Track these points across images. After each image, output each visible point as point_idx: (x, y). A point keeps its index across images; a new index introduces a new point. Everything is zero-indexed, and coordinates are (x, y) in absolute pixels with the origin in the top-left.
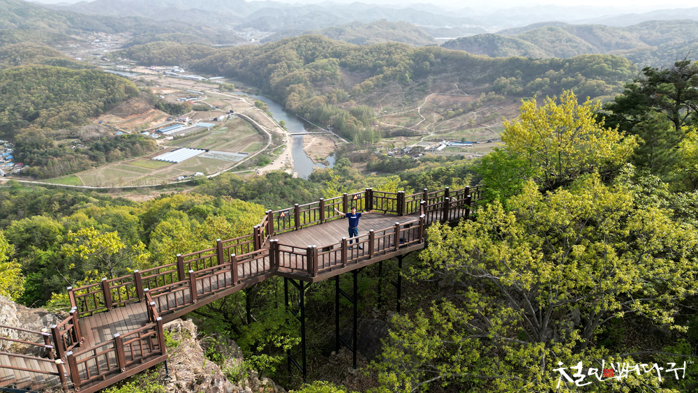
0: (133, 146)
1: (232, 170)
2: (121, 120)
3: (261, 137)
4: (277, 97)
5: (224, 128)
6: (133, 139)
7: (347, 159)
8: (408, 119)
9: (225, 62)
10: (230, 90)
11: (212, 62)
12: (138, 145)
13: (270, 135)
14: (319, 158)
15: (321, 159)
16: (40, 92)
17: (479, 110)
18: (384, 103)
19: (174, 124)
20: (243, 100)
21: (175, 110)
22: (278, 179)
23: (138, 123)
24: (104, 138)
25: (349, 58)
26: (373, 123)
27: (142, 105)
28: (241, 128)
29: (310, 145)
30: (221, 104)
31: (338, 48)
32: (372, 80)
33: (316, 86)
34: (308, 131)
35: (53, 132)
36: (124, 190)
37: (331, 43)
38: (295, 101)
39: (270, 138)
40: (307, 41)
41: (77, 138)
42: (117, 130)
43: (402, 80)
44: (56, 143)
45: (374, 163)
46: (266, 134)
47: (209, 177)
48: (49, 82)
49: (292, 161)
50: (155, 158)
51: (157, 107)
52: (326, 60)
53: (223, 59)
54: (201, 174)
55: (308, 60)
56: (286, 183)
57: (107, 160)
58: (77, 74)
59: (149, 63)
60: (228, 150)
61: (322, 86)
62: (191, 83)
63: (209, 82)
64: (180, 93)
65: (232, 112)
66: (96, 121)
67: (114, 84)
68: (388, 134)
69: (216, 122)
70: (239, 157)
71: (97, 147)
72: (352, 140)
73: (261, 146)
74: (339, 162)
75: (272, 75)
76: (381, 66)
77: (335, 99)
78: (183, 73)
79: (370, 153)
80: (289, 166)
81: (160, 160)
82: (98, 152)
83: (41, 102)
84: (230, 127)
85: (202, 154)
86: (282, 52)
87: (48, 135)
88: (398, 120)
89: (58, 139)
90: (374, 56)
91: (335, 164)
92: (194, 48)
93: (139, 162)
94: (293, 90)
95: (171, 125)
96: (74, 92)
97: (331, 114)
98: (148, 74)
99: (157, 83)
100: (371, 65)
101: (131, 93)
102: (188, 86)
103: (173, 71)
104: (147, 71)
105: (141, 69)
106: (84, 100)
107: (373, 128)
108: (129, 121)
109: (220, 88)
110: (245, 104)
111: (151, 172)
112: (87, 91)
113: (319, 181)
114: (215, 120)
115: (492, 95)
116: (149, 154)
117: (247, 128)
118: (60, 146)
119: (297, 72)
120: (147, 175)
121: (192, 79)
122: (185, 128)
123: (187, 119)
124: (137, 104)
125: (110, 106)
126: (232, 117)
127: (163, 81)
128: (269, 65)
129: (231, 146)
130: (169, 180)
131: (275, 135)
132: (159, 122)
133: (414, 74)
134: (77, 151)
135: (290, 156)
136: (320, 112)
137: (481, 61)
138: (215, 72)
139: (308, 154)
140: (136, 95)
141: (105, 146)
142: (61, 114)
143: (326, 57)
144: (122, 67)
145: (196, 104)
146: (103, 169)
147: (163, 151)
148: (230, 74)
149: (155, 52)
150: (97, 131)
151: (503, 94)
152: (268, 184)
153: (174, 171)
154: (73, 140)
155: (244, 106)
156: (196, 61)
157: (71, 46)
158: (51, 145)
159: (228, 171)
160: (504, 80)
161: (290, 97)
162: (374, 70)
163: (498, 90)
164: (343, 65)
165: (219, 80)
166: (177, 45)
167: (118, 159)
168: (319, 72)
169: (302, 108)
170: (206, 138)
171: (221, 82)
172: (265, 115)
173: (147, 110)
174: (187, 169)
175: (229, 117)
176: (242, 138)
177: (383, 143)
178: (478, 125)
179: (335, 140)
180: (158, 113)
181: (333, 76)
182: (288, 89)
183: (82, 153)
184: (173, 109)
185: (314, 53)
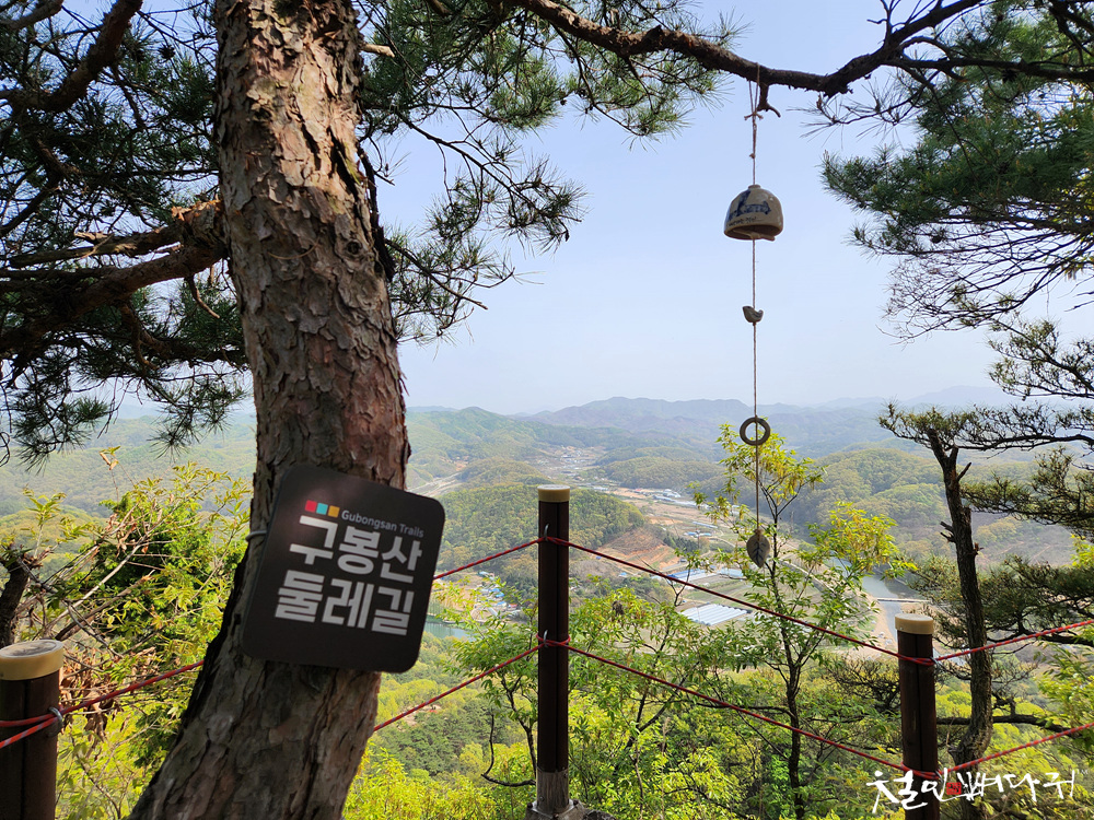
21: (690, 547)
27: (648, 539)
31: (932, 470)
33: (902, 524)
37: (916, 462)
40: (875, 458)
42: (620, 570)
51: (667, 542)
52: (915, 486)
55: (879, 486)
59: (633, 484)
61: (912, 526)
64: (684, 525)
66: (593, 556)
75: (821, 505)
78: (678, 499)
85: (740, 616)
92: (693, 466)
95: (686, 568)
98: (634, 498)
99: (651, 511)
101: (635, 521)
102: (690, 516)
103: (665, 495)
104: (632, 495)
105: (625, 492)
106: (581, 528)
119: (864, 502)
121: (695, 508)
122: (706, 575)
124: (642, 537)
127: (659, 509)
132: (670, 563)
140: (643, 525)
143: (911, 482)
144: (601, 488)
145: (712, 541)
147: (685, 605)
149: (642, 470)
156: (696, 483)
157: (540, 461)
166: (669, 462)
168: (907, 504)
173: (654, 546)
180: (667, 550)
185: (888, 476)
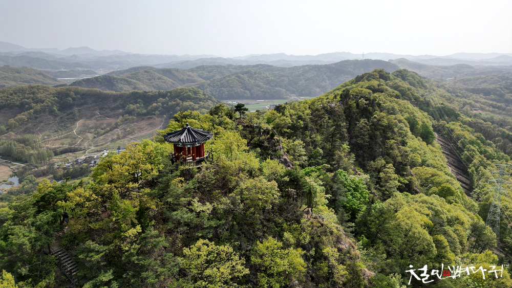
8: (69, 140)
15: (4, 181)
17: (121, 127)
32: (24, 115)
43: (52, 112)
45: (59, 174)
68: (56, 153)
76: (28, 103)
88: (60, 142)
90: (19, 96)
91: (21, 182)
100: (18, 103)
115: (127, 116)
133: (60, 107)
137: (112, 95)
151: (134, 115)
160: (132, 107)
162: (23, 107)
163: (130, 113)
177: (56, 160)
178: (124, 137)
179: (9, 165)
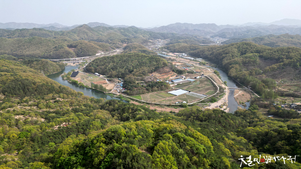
0: (162, 86)
1: (199, 103)
2: (160, 75)
3: (214, 88)
4: (225, 69)
5: (198, 82)
6: (162, 84)
7: (257, 105)
8: (296, 88)
9: (204, 52)
10: (204, 64)
11: (198, 52)
12: (163, 86)
13: (218, 88)
14: (241, 102)
15: (243, 103)
16: (135, 62)
18: (282, 77)
19: (179, 78)
20: (209, 70)
21: (180, 72)
22: (219, 113)
23: (165, 77)
24: (152, 82)
25: (265, 54)
26: (275, 88)
27: (168, 70)
28: (206, 83)
29: (237, 95)
30: (199, 71)
31: (259, 49)
32: (276, 65)
33: (245, 66)
34: (238, 88)
35: (137, 77)
36: (155, 104)
37: (256, 46)
38: (233, 72)
39: (218, 89)
40: (244, 45)
41: (144, 81)
42: (157, 79)
44: (137, 82)
45: (272, 111)
46: (217, 87)
47: (188, 104)
48: (139, 59)
49: (227, 102)
50: (169, 92)
51: (173, 71)
52: (252, 54)
53: (203, 51)
54: (185, 102)
55: (242, 54)
56: (222, 116)
57: (152, 91)
58: (148, 56)
59: (173, 52)
60: (199, 92)
61: (248, 66)
62: (189, 61)
63: (196, 61)
64: (183, 65)
65: (203, 75)
66: (151, 75)
67: (159, 61)
68: (282, 94)
69: (195, 79)
70: (202, 96)
71: (149, 86)
72: (261, 95)
73: (214, 92)
74: (252, 107)
75: (224, 59)
76: (282, 58)
77: (254, 73)
78: (186, 56)
79: (270, 104)
80: (225, 104)
81: (171, 94)
82: (149, 87)
83: (135, 66)
84: (201, 82)
85: (187, 93)
86: (230, 49)
87: (135, 79)
88: (289, 87)
89: (138, 81)
90: (279, 53)
91: (250, 107)
92: (192, 46)
93: (163, 93)
94: (233, 67)
95: (177, 79)
96: (146, 63)
97: (251, 81)
98: (173, 56)
99: (175, 60)
100: (277, 57)
101: (165, 64)
102: (187, 62)
103: (182, 55)
104: (173, 55)
105: (171, 54)
106: (149, 67)
107: (274, 90)
108: (162, 76)
109: (201, 64)
110: (209, 71)
111: (166, 98)
112: (150, 63)
113: (239, 116)
114: (195, 78)
116: (167, 90)
117: (209, 83)
118: (138, 84)
119: (236, 59)
120: (164, 99)
121: (189, 59)
122: (182, 81)
123: (184, 77)
124: (166, 69)
125: (156, 69)
126: (203, 77)
127: (178, 59)
128: (223, 55)
129: (200, 91)
130: (173, 103)
131: (221, 88)
132: (173, 77)
134: (142, 86)
135: (227, 99)
136: (245, 79)
138: (199, 56)
139: (236, 99)
140: (167, 65)
141: (152, 85)
142: (140, 71)
143: (252, 52)
144: (164, 53)
145: (189, 70)
146: (150, 94)
147: (172, 90)
148: (205, 58)
149: (177, 47)
150: (151, 79)
152: (213, 115)
153: (175, 99)
154: (142, 81)
155: (209, 73)
156: (192, 51)
157: (149, 44)
158: (135, 83)
159: (197, 103)
161: (231, 70)
162: (278, 60)
164: (261, 57)
165: (200, 60)
166: (186, 45)
167: (155, 91)
168: (248, 59)
169: (236, 76)
170: (190, 86)
171: (201, 61)
172: (218, 77)
173: (169, 72)
174: (180, 99)
175: (201, 77)
176: (205, 87)
177: (279, 99)
179: (252, 94)
180: (173, 73)
181: (255, 62)
182: (230, 66)
183: (144, 87)
184: (179, 72)
185: (246, 50)
